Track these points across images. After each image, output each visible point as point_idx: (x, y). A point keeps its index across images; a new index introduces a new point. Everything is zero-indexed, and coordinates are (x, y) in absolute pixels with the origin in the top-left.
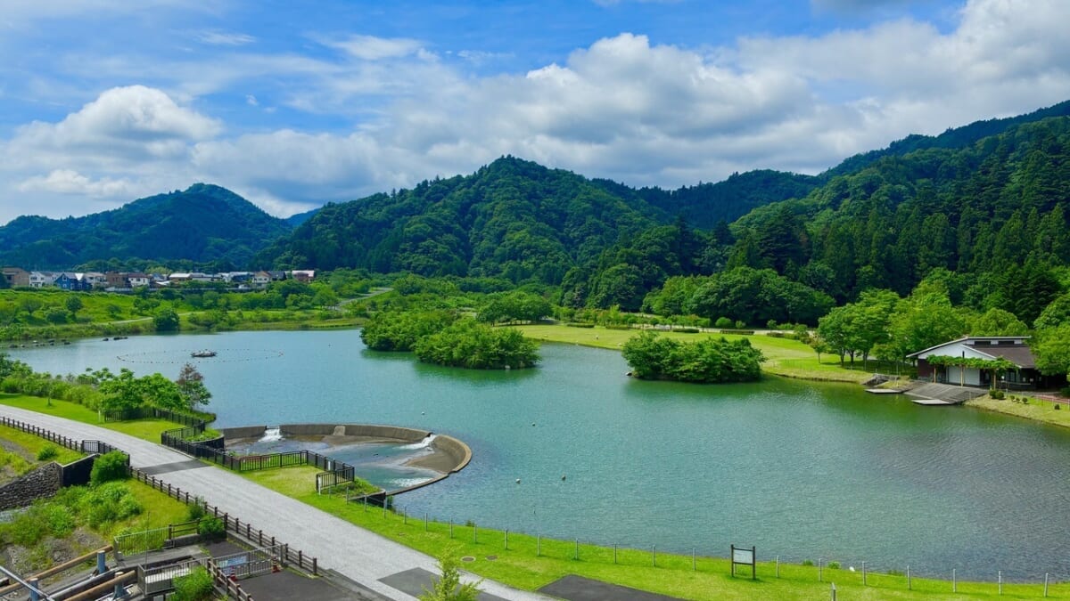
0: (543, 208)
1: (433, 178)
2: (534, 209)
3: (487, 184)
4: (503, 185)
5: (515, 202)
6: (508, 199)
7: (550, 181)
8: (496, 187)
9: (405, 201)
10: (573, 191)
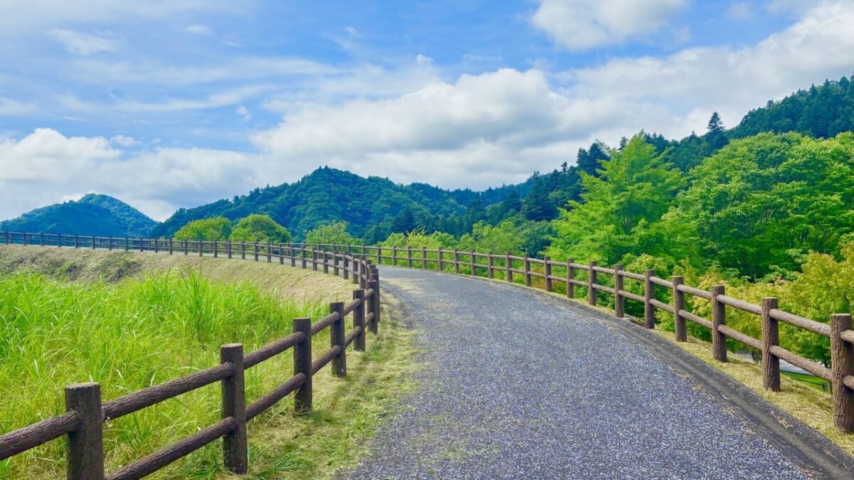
0: (349, 208)
1: (264, 187)
2: (340, 209)
3: (305, 190)
4: (317, 190)
5: (322, 205)
6: (318, 202)
7: (360, 186)
8: (311, 193)
9: (240, 206)
10: (376, 194)
